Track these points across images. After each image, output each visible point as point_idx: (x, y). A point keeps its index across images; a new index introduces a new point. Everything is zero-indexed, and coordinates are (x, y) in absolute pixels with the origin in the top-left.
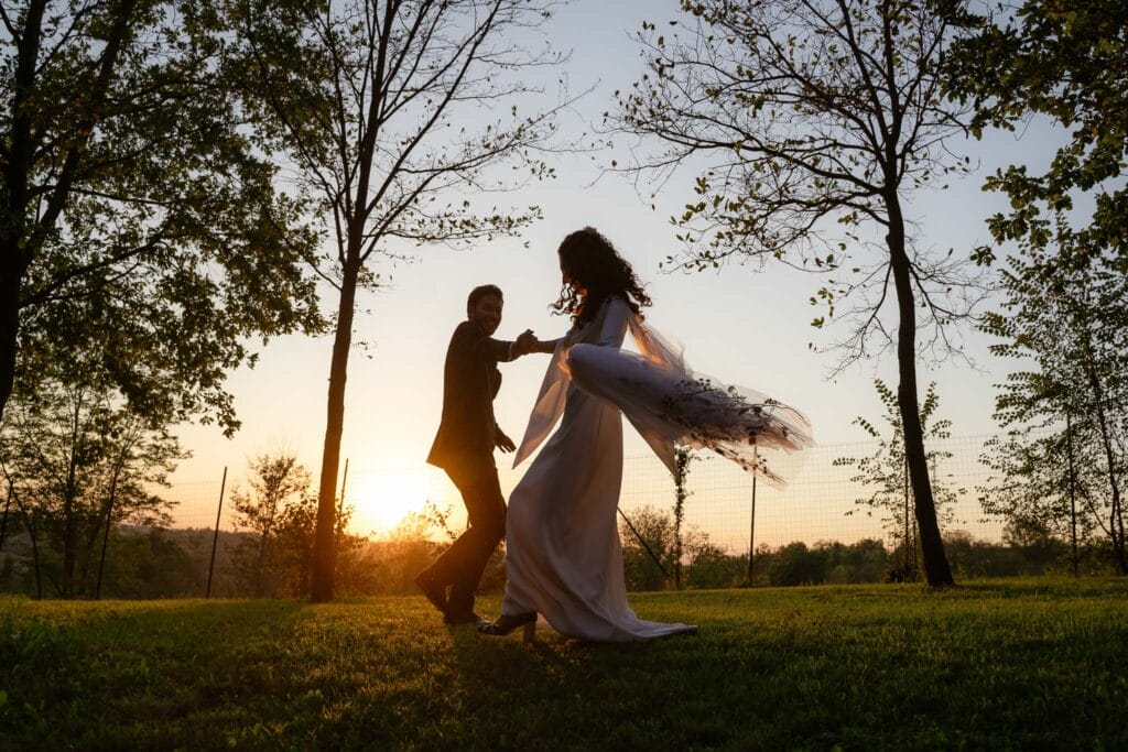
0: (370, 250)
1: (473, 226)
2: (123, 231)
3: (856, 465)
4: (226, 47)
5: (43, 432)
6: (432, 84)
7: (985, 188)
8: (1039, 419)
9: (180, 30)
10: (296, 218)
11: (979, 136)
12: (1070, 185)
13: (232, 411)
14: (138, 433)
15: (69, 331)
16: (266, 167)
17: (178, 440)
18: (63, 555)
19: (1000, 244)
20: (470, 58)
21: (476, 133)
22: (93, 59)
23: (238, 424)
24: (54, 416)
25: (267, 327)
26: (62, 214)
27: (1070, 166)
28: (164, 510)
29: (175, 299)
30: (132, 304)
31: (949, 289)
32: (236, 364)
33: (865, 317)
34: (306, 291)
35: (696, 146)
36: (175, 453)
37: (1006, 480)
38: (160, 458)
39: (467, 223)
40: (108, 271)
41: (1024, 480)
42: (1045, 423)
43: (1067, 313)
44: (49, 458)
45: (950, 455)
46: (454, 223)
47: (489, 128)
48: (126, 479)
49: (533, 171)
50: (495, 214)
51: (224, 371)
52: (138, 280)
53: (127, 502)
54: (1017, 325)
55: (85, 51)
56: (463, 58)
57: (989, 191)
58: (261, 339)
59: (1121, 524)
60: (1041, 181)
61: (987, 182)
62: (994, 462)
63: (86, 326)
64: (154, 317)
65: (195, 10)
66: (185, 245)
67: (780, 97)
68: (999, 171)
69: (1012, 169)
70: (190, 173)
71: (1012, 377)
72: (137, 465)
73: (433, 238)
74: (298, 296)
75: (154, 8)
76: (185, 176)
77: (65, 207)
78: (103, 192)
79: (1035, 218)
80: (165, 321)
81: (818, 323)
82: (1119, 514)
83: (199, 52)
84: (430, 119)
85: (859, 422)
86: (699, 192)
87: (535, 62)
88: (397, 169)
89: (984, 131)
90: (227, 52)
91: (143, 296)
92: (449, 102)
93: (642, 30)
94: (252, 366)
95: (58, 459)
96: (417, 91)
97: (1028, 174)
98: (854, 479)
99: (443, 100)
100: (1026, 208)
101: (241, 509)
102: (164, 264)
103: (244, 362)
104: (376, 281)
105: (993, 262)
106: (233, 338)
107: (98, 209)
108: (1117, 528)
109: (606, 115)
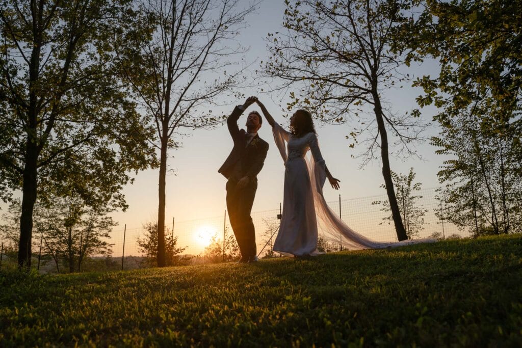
0: (172, 133)
1: (215, 120)
2: (76, 134)
3: (381, 204)
4: (113, 58)
5: (57, 219)
6: (192, 66)
7: (413, 86)
8: (458, 179)
9: (96, 53)
10: (147, 123)
11: (409, 65)
12: (448, 81)
13: (125, 201)
14: (96, 217)
15: (59, 175)
16: (133, 104)
17: (112, 218)
18: (69, 268)
19: (422, 108)
20: (207, 53)
21: (211, 83)
22: (61, 68)
23: (127, 206)
24: (61, 212)
25: (137, 167)
26: (53, 129)
27: (447, 74)
28: (109, 248)
29: (99, 159)
30: (83, 162)
31: (408, 128)
32: (126, 183)
33: (372, 142)
34: (151, 152)
35: (294, 80)
36: (111, 224)
37: (446, 205)
38: (105, 227)
39: (212, 119)
40: (72, 150)
41: (453, 204)
42: (461, 181)
43: (468, 135)
44: (61, 229)
45: (421, 197)
46: (207, 119)
47: (216, 80)
48: (92, 236)
49: (236, 96)
50: (223, 114)
51: (121, 186)
52: (84, 153)
53: (93, 245)
54: (446, 141)
55: (59, 64)
56: (204, 54)
57: (415, 87)
58: (135, 172)
59: (496, 219)
60: (435, 81)
61: (414, 83)
62: (441, 199)
63: (65, 172)
64: (92, 167)
65: (101, 44)
66: (102, 137)
67: (329, 58)
68: (418, 78)
69: (424, 77)
70: (103, 109)
71: (445, 163)
72: (96, 230)
73: (200, 126)
74: (148, 154)
75: (84, 45)
76: (101, 110)
77: (54, 126)
78: (69, 119)
79: (436, 96)
80: (96, 168)
81: (352, 146)
82: (495, 216)
83: (103, 61)
84: (193, 79)
85: (383, 186)
86: (292, 98)
87: (235, 52)
88: (180, 100)
89: (411, 63)
90: (114, 59)
91: (87, 159)
92: (200, 72)
93: (268, 37)
94: (132, 183)
95: (64, 230)
96: (186, 69)
97: (431, 79)
98: (382, 210)
99: (197, 71)
100: (431, 92)
101: (141, 245)
102: (93, 145)
103: (129, 182)
104: (177, 145)
105: (420, 115)
106: (123, 172)
107: (67, 126)
108: (495, 222)
109: (257, 71)
